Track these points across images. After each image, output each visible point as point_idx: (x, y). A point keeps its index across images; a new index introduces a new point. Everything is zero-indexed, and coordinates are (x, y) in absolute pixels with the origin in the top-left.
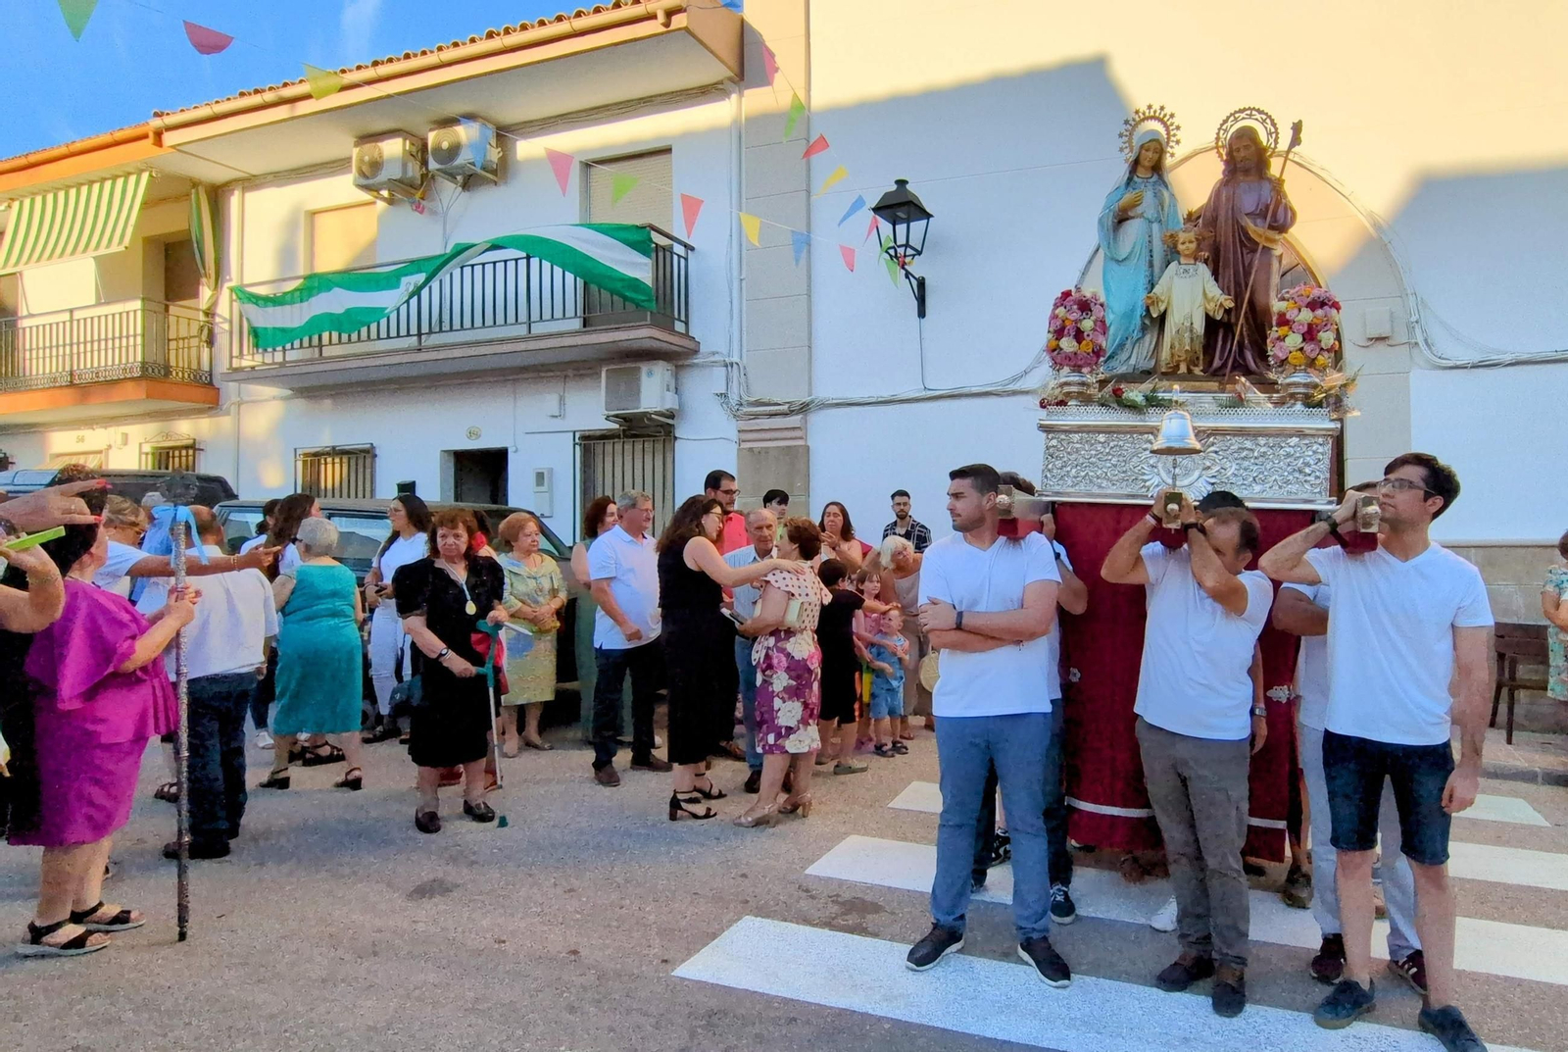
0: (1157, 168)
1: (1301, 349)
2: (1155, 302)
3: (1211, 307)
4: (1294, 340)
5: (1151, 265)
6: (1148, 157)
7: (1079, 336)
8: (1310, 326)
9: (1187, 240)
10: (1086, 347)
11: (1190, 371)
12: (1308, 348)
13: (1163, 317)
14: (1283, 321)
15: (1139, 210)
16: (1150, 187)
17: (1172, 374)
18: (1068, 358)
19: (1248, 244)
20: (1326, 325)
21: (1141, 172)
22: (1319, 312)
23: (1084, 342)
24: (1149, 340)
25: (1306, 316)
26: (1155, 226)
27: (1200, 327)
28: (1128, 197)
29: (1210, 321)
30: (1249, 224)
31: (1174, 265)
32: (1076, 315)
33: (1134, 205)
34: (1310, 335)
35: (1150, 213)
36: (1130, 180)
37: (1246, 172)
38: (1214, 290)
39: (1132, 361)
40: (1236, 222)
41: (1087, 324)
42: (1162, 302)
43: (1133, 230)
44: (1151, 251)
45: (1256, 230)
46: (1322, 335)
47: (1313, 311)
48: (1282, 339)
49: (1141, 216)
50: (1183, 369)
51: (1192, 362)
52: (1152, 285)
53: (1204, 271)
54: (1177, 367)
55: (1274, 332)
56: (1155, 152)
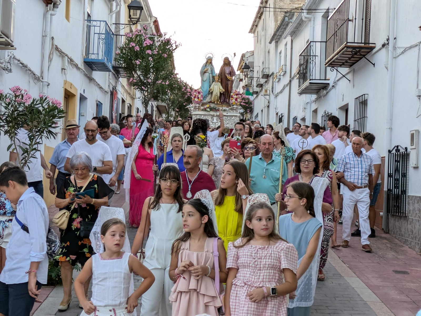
0: (211, 63)
2: (211, 90)
3: (221, 91)
4: (234, 100)
5: (210, 82)
6: (209, 61)
7: (198, 98)
9: (216, 78)
10: (199, 100)
11: (217, 103)
12: (236, 102)
13: (212, 92)
14: (232, 97)
15: (208, 71)
16: (210, 67)
17: (214, 103)
18: (196, 102)
19: (227, 80)
20: (239, 98)
21: (208, 63)
24: (210, 96)
25: (235, 97)
26: (211, 75)
27: (219, 95)
28: (206, 69)
29: (220, 93)
30: (227, 75)
31: (214, 82)
32: (197, 94)
33: (207, 70)
34: (236, 100)
35: (210, 72)
36: (206, 65)
37: (227, 65)
38: (221, 88)
39: (207, 100)
40: (225, 75)
41: (200, 96)
43: (207, 75)
44: (210, 79)
45: (229, 77)
48: (232, 100)
50: (216, 103)
51: (218, 101)
52: (210, 86)
53: (219, 84)
54: (215, 102)
55: (231, 99)
56: (211, 60)
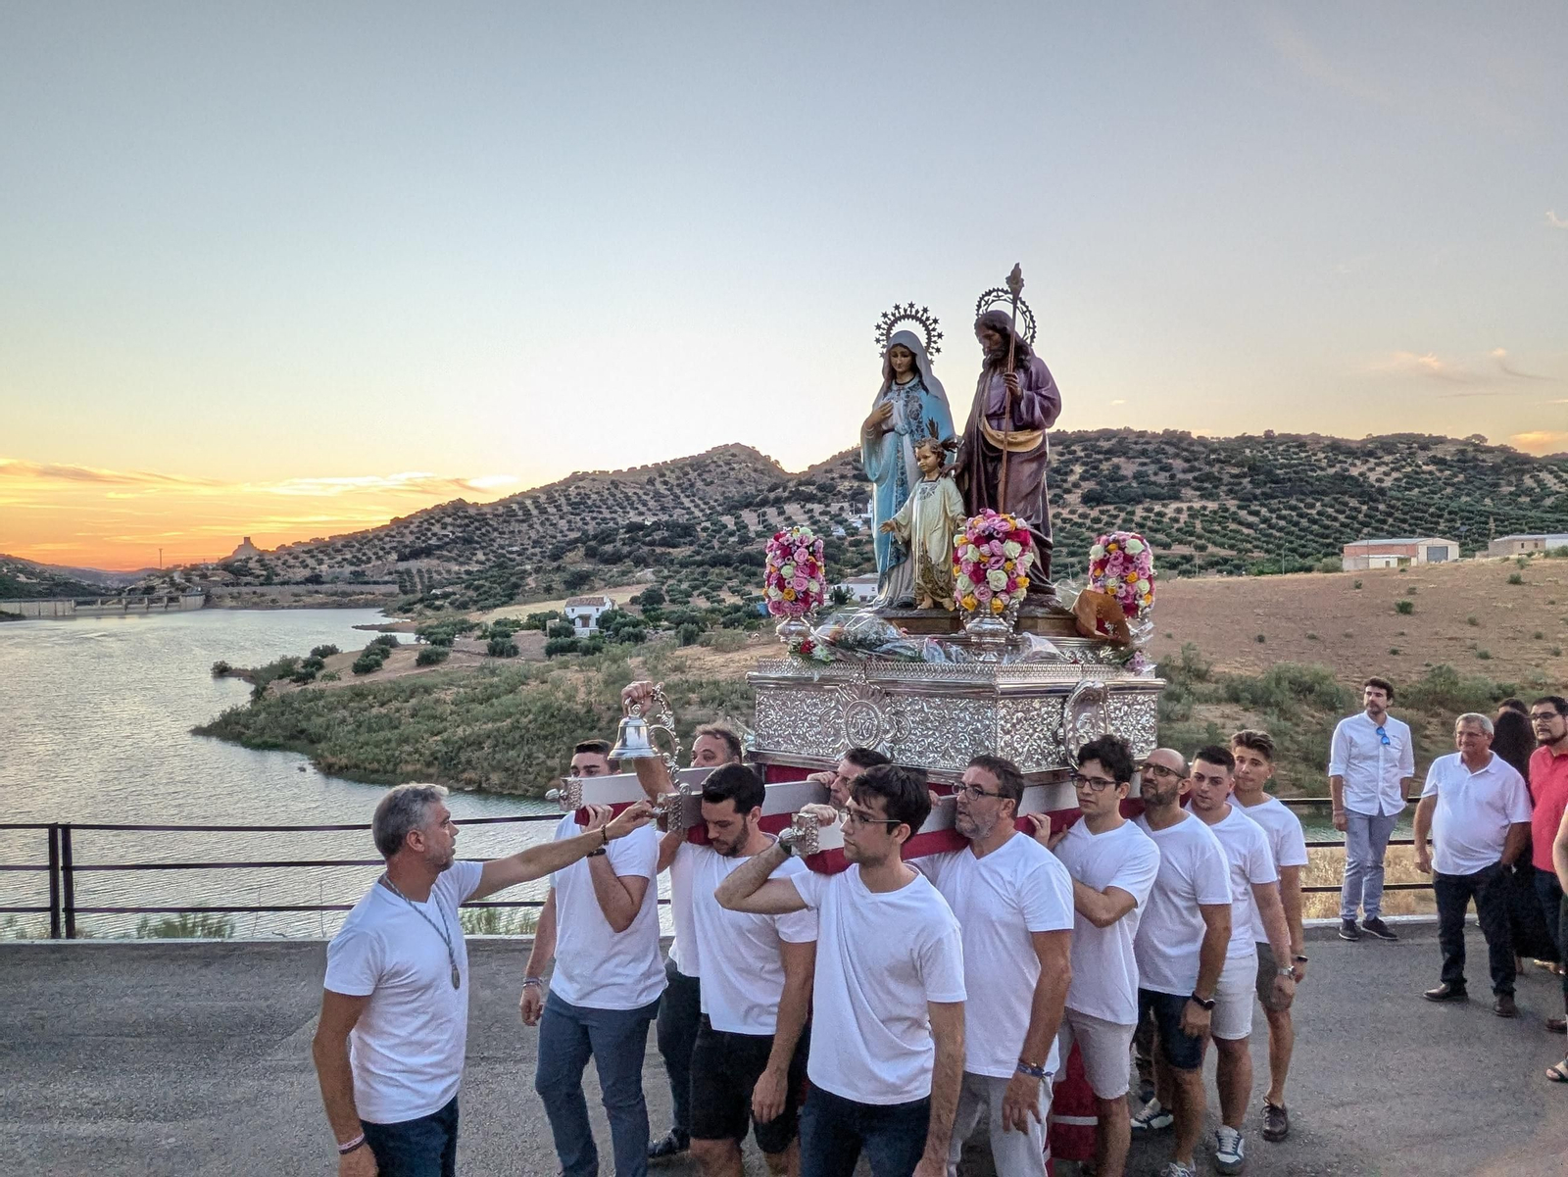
1: (972, 592)
2: (896, 526)
5: (903, 482)
6: (901, 361)
8: (977, 564)
10: (788, 595)
11: (937, 603)
13: (908, 543)
15: (890, 422)
16: (903, 394)
18: (775, 607)
19: (990, 453)
20: (997, 562)
22: (985, 548)
23: (786, 590)
24: (907, 568)
26: (907, 439)
28: (876, 411)
31: (919, 482)
32: (780, 561)
33: (885, 418)
35: (901, 426)
36: (889, 388)
38: (956, 509)
39: (890, 593)
40: (978, 424)
42: (905, 527)
43: (887, 442)
44: (903, 467)
45: (995, 434)
46: (991, 574)
47: (978, 547)
49: (892, 430)
51: (936, 593)
53: (951, 487)
56: (904, 355)
